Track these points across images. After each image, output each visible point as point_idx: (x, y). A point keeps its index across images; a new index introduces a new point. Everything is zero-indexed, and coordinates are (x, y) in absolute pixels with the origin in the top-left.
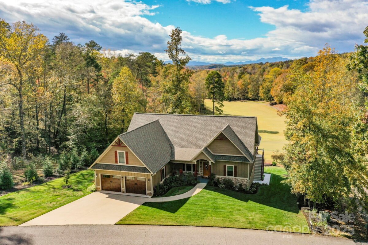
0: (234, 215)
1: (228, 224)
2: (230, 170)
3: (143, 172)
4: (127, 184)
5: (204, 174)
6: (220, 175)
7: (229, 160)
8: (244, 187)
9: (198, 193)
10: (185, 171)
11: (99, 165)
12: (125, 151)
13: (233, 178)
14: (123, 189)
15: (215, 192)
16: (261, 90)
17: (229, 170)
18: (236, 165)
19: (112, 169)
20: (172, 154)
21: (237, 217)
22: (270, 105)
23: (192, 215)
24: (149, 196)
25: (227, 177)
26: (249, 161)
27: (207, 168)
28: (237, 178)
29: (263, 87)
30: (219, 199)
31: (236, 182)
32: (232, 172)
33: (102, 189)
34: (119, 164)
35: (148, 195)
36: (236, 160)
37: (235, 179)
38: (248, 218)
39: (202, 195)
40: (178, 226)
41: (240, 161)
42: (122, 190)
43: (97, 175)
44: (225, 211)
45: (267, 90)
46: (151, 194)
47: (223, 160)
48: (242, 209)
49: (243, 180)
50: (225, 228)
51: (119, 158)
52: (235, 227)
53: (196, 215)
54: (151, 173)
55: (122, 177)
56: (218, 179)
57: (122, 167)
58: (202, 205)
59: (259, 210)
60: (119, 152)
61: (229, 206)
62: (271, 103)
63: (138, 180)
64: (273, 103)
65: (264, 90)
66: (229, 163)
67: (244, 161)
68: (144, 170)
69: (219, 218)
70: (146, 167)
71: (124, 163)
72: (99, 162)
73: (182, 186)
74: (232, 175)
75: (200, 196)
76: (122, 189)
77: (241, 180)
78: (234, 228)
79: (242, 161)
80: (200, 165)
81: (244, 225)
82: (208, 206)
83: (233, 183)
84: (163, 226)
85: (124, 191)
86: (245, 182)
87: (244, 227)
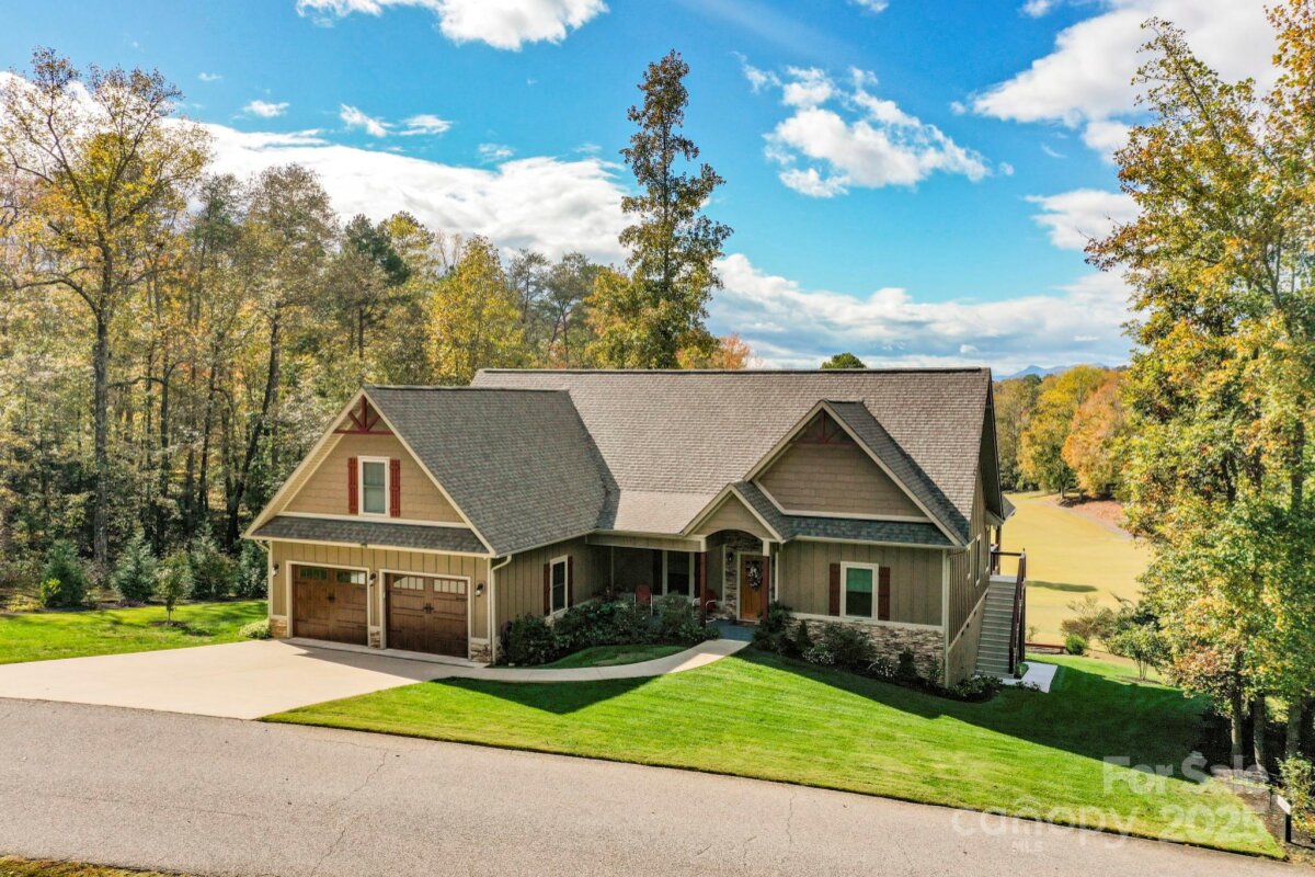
0: (859, 749)
1: (815, 773)
2: (858, 588)
3: (455, 549)
4: (393, 611)
5: (745, 608)
6: (812, 612)
7: (855, 537)
8: (922, 669)
9: (701, 668)
10: (661, 594)
11: (285, 523)
12: (388, 458)
13: (870, 626)
14: (377, 629)
15: (781, 672)
16: (1024, 448)
17: (853, 588)
18: (886, 565)
19: (333, 535)
20: (608, 511)
21: (873, 756)
22: (1062, 504)
23: (646, 729)
24: (481, 661)
25: (845, 619)
26: (948, 541)
27: (755, 579)
28: (889, 624)
29: (1032, 437)
30: (798, 694)
31: (887, 645)
32: (870, 594)
33: (296, 633)
34: (362, 516)
35: (473, 657)
36: (888, 537)
37: (883, 628)
38: (926, 764)
39: (718, 675)
40: (556, 753)
41: (906, 540)
42: (372, 634)
43: (276, 567)
44: (813, 733)
45: (1047, 449)
46: (486, 652)
47: (827, 535)
48: (899, 734)
49: (919, 637)
50: (797, 787)
51: (365, 489)
52: (852, 789)
53: (664, 731)
54: (488, 552)
55: (373, 577)
56: (803, 627)
57: (373, 528)
58: (704, 703)
59: (988, 750)
60: (364, 463)
61: (838, 720)
62: (1064, 497)
63: (437, 586)
64: (1070, 499)
65: (1039, 449)
66: (856, 551)
67: (926, 542)
68: (464, 539)
69: (777, 750)
70: (470, 530)
71: (383, 512)
72: (288, 509)
73: (640, 642)
74: (868, 613)
75: (709, 677)
76: (371, 629)
77: (911, 634)
78: (844, 790)
79: (916, 541)
80: (724, 570)
81: (900, 787)
82: (736, 708)
83: (871, 647)
84: (483, 748)
85: (377, 637)
86: (930, 646)
87: (902, 794)
